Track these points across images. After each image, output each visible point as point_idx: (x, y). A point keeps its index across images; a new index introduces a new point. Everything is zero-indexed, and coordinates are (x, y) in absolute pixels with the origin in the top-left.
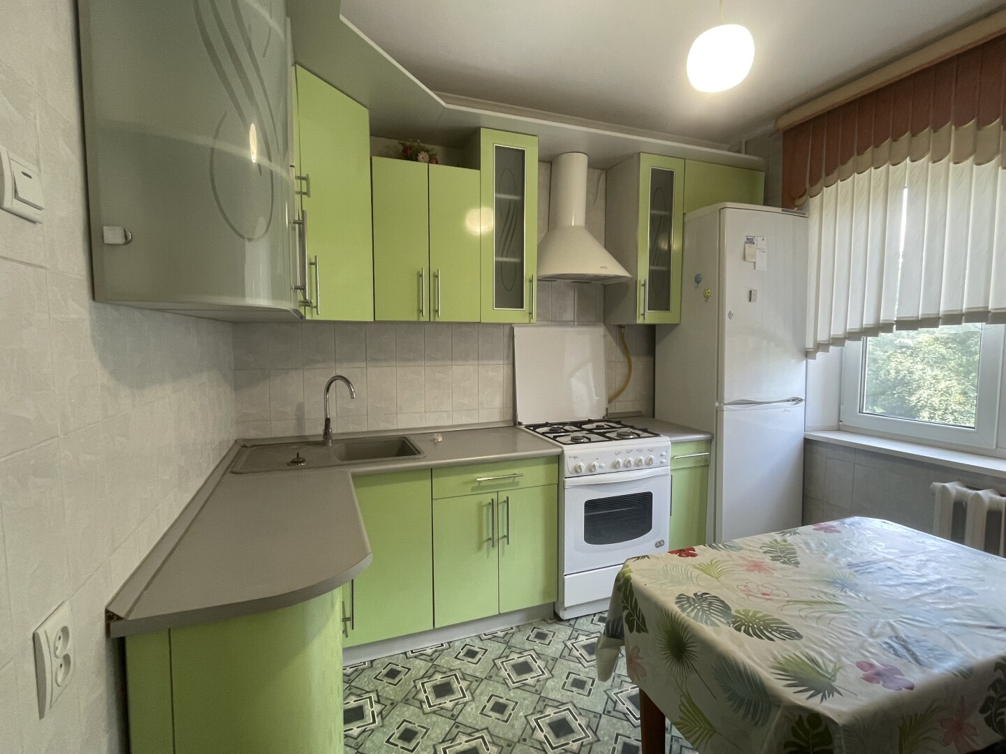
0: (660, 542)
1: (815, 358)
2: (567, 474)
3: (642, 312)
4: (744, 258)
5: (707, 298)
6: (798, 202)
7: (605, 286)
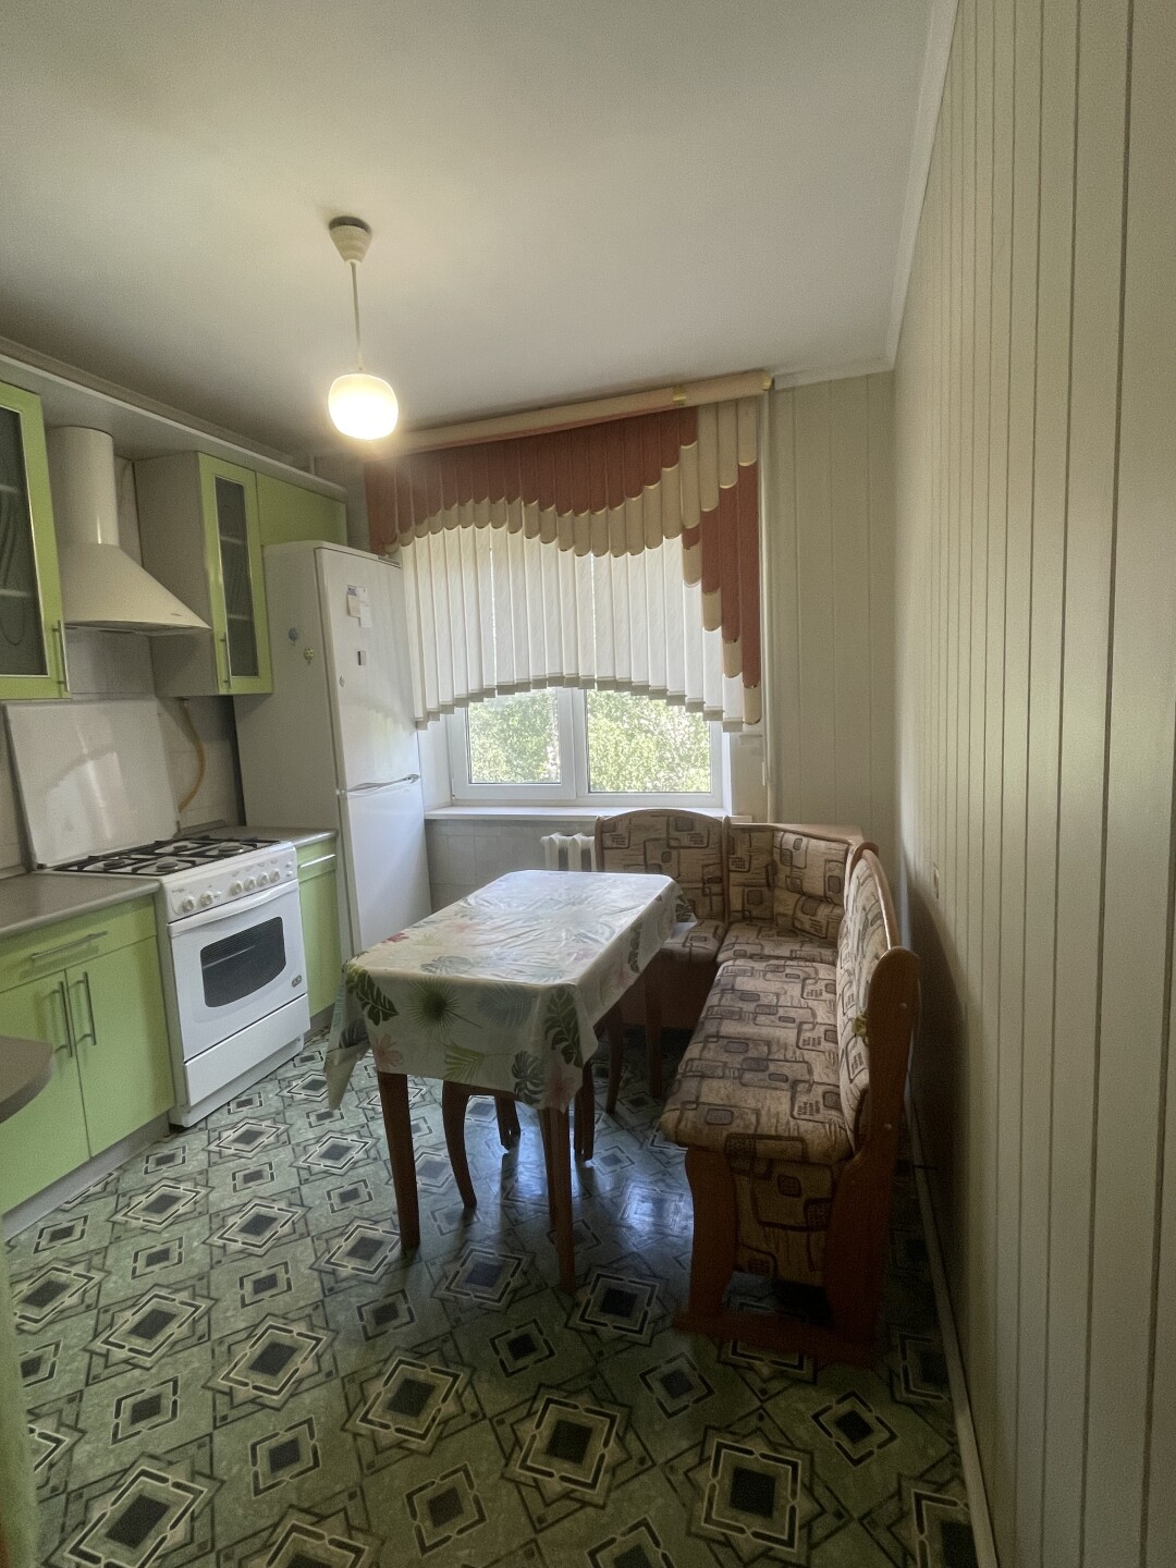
0: (296, 979)
1: (426, 728)
2: (172, 916)
3: (224, 677)
4: (349, 613)
5: (309, 659)
6: (390, 548)
7: (150, 639)
